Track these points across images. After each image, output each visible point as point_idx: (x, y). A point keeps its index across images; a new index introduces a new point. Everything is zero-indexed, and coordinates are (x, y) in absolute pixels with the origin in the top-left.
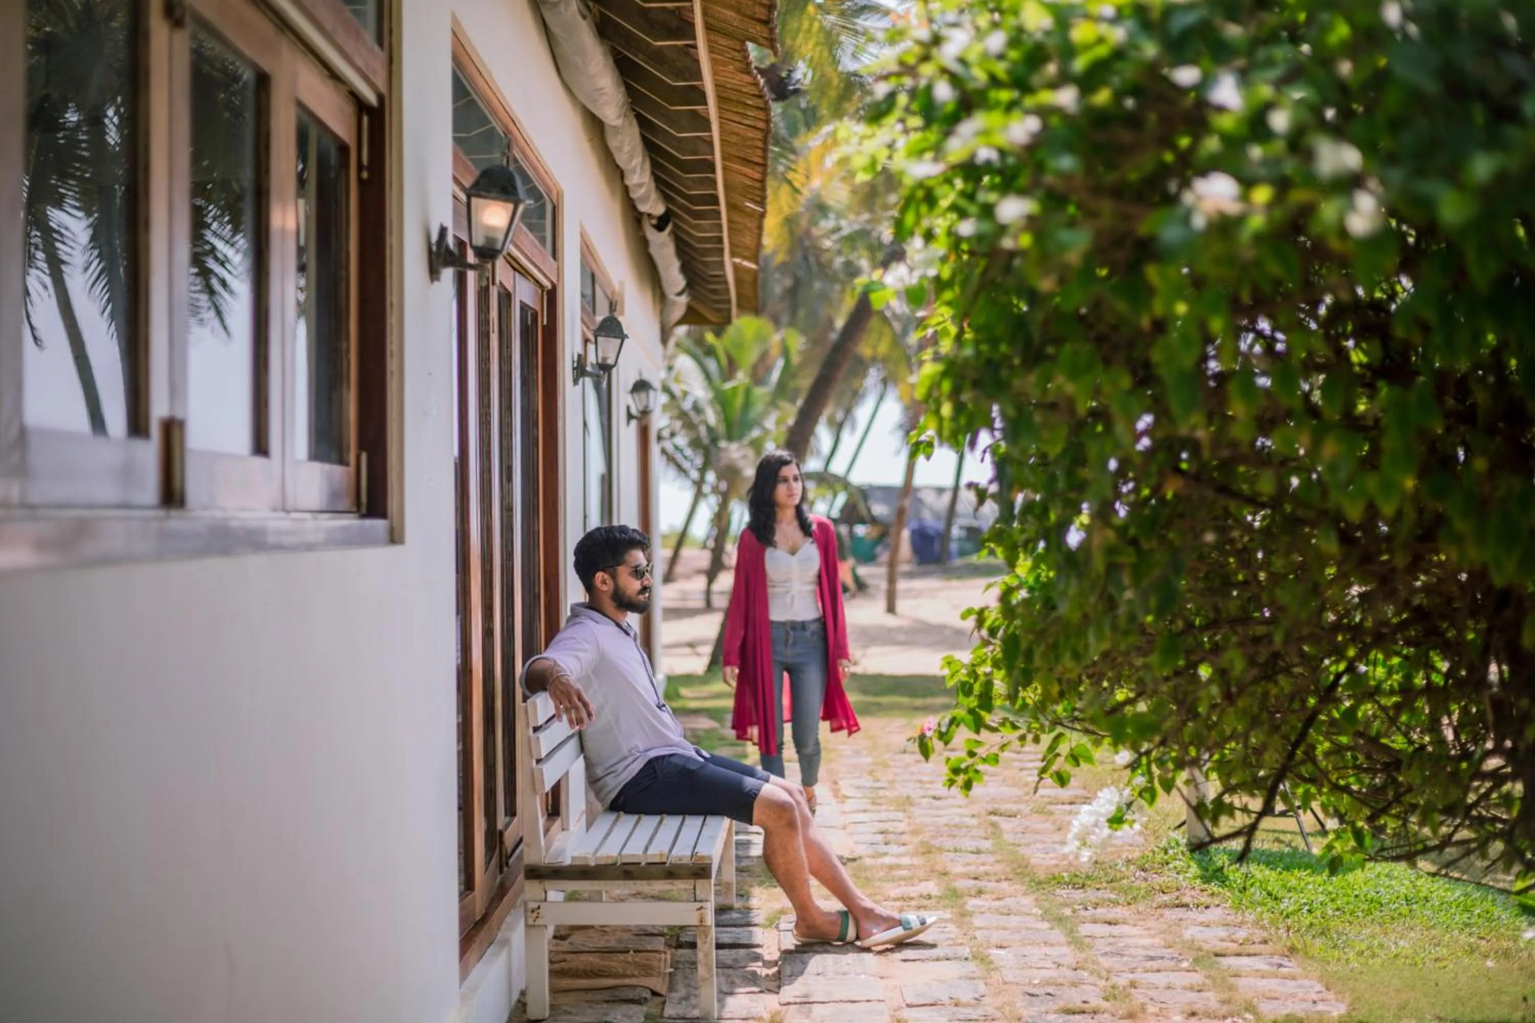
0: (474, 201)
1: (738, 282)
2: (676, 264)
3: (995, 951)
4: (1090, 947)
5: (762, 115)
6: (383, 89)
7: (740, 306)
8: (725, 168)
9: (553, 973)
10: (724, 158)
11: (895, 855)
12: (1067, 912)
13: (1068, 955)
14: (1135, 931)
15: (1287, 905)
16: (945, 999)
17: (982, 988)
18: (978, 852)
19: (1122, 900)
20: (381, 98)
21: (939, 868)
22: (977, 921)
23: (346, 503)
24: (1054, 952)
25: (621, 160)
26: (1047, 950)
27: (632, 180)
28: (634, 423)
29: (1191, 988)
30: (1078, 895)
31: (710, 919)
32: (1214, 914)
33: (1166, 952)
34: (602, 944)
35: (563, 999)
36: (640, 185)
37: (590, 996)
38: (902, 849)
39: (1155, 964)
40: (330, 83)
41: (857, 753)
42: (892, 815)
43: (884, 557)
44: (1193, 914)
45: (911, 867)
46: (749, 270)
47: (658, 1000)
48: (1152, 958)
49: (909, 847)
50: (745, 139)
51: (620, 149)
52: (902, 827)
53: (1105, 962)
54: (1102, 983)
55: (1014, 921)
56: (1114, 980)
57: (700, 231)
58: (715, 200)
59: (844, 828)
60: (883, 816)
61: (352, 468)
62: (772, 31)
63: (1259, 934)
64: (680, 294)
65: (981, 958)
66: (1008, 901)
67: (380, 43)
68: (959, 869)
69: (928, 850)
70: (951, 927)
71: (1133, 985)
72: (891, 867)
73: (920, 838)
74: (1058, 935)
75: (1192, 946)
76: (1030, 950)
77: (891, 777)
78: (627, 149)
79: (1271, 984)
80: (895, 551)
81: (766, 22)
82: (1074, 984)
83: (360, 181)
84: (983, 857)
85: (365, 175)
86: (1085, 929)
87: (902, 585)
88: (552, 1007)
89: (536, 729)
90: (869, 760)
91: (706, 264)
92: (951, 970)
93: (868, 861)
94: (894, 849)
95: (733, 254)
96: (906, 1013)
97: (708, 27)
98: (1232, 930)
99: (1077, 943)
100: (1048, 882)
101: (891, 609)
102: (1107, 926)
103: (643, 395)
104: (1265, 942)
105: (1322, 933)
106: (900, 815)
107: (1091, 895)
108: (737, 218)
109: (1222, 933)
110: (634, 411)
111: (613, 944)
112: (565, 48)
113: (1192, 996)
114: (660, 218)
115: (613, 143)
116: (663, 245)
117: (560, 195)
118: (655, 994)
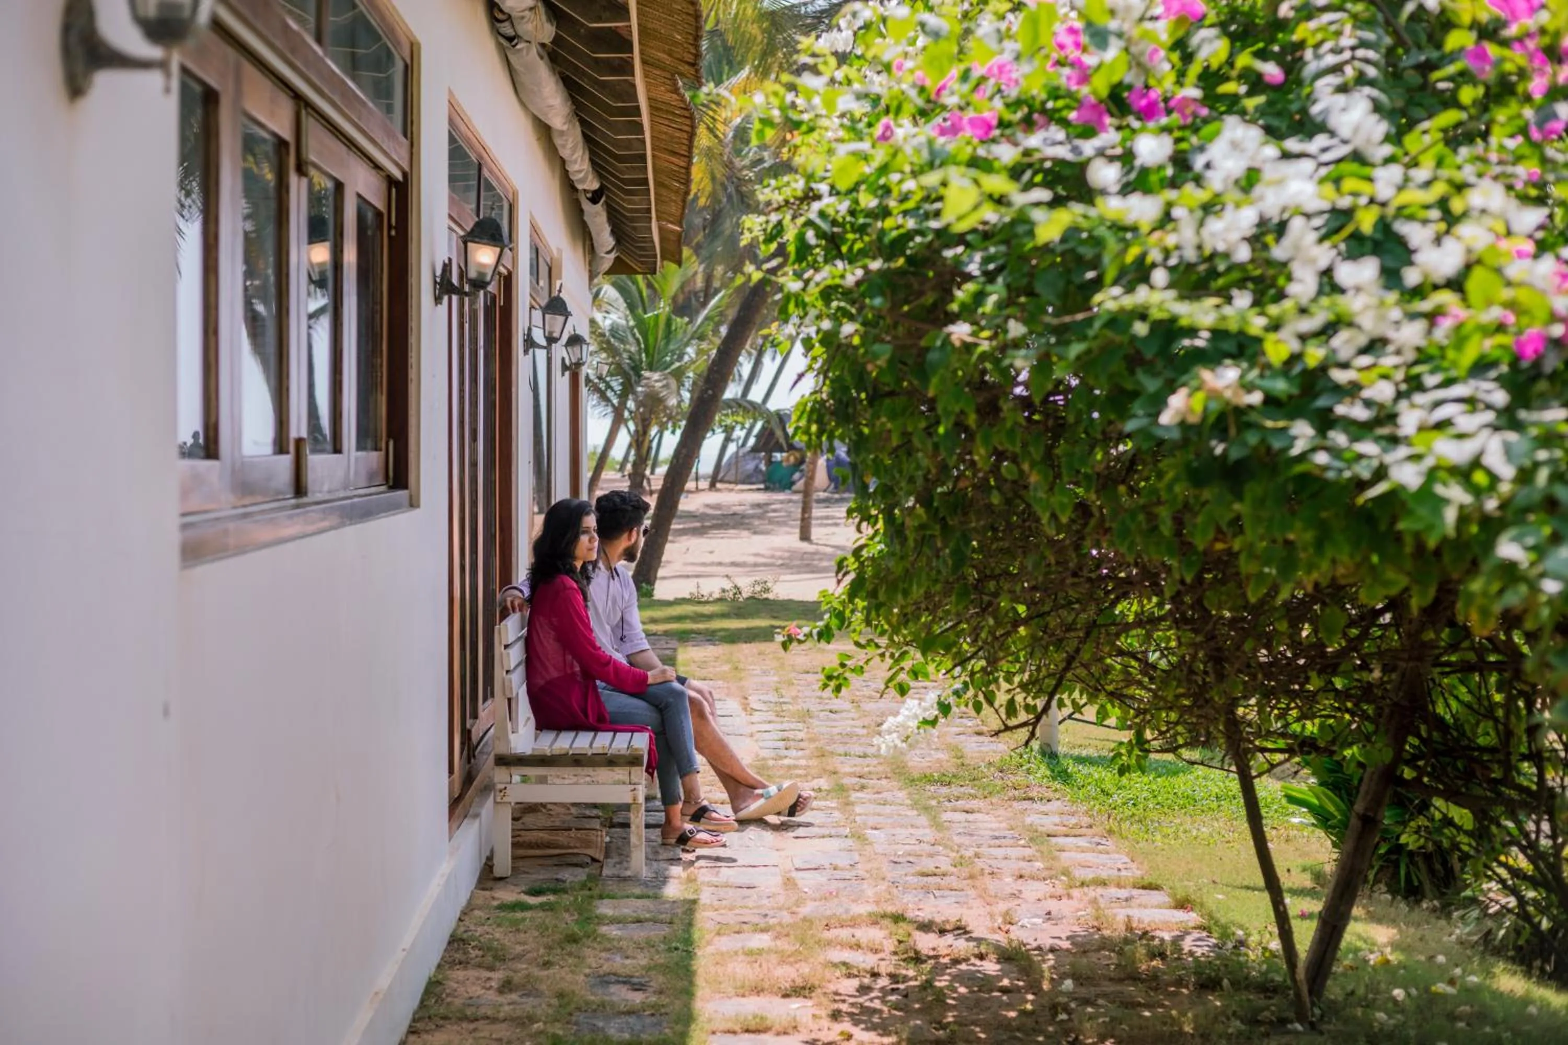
0: (470, 245)
1: (662, 240)
2: (607, 229)
3: (869, 831)
4: (948, 829)
5: (688, 122)
6: (406, 168)
7: (663, 258)
8: (654, 156)
9: (515, 845)
10: (653, 149)
11: (793, 757)
12: (934, 803)
13: (928, 834)
14: (987, 818)
15: (1117, 799)
16: (827, 866)
17: (856, 857)
18: (865, 756)
19: (980, 794)
20: (405, 174)
21: (830, 768)
22: (858, 809)
23: (380, 479)
24: (919, 833)
25: (565, 153)
26: (912, 831)
27: (572, 168)
28: (567, 373)
29: (1024, 859)
30: (945, 790)
31: (641, 799)
32: (1055, 805)
33: (1008, 833)
34: (549, 824)
35: (520, 863)
36: (580, 171)
37: (541, 861)
38: (800, 753)
39: (997, 842)
40: (374, 172)
41: (765, 673)
42: (793, 726)
43: (800, 485)
44: (1037, 806)
45: (807, 767)
46: (673, 231)
47: (597, 865)
48: (997, 838)
49: (807, 752)
50: (672, 137)
51: (564, 146)
52: (800, 735)
53: (957, 839)
54: (954, 854)
55: (888, 809)
56: (963, 852)
57: (630, 204)
58: (645, 182)
59: (752, 735)
60: (785, 726)
61: (383, 453)
62: (697, 71)
63: (1086, 820)
64: (609, 252)
65: (859, 837)
66: (885, 795)
67: (405, 135)
68: (848, 769)
69: (822, 754)
70: (837, 814)
71: (977, 855)
72: (790, 767)
73: (817, 744)
74: (923, 820)
75: (1031, 828)
76: (898, 831)
77: (794, 693)
78: (570, 145)
79: (1090, 857)
80: (811, 479)
81: (693, 65)
82: (931, 856)
83: (390, 236)
84: (868, 760)
85: (393, 233)
86: (946, 816)
87: (817, 512)
88: (513, 868)
89: (506, 647)
90: (776, 679)
91: (635, 228)
92: (833, 845)
93: (771, 763)
94: (793, 753)
95: (659, 219)
96: (795, 874)
97: (644, 62)
98: (1065, 817)
99: (938, 825)
100: (920, 780)
101: (805, 536)
102: (964, 815)
103: (577, 349)
104: (1090, 826)
105: (1140, 821)
106: (800, 726)
107: (955, 790)
108: (664, 192)
109: (1057, 819)
110: (567, 362)
111: (558, 824)
112: (524, 78)
113: (1023, 864)
114: (595, 192)
115: (558, 141)
116: (597, 213)
117: (515, 194)
118: (594, 860)
